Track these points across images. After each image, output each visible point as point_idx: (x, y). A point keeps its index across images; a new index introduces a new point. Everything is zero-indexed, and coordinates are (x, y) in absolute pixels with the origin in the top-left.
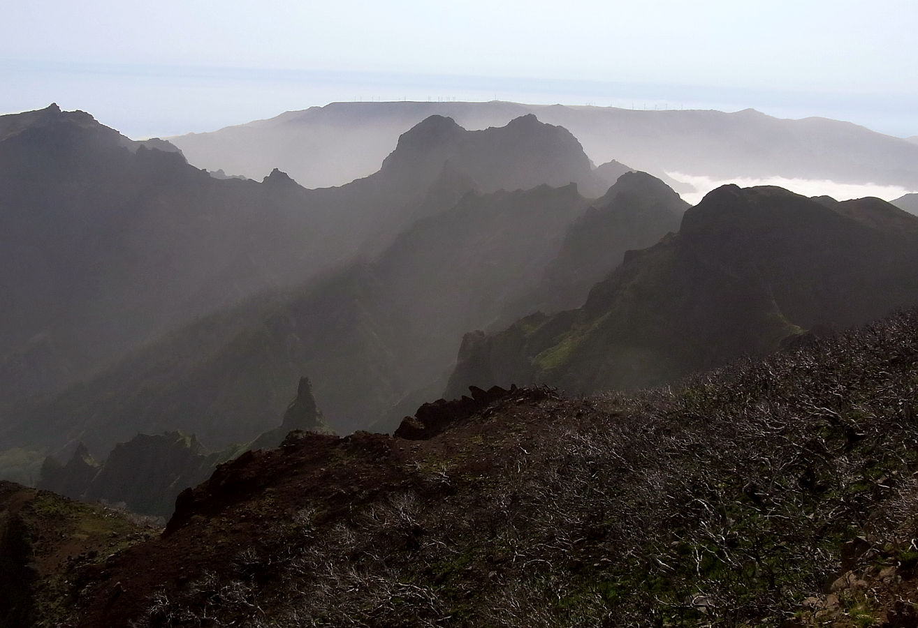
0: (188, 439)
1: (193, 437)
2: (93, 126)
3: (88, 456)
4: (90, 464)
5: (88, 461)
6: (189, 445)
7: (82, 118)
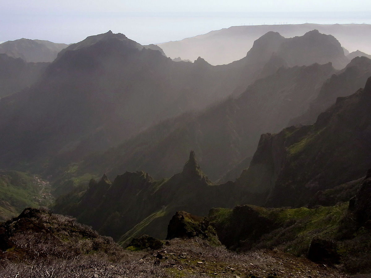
0: (145, 174)
1: (147, 174)
2: (125, 39)
3: (107, 179)
4: (108, 183)
5: (107, 182)
6: (145, 177)
7: (121, 36)
